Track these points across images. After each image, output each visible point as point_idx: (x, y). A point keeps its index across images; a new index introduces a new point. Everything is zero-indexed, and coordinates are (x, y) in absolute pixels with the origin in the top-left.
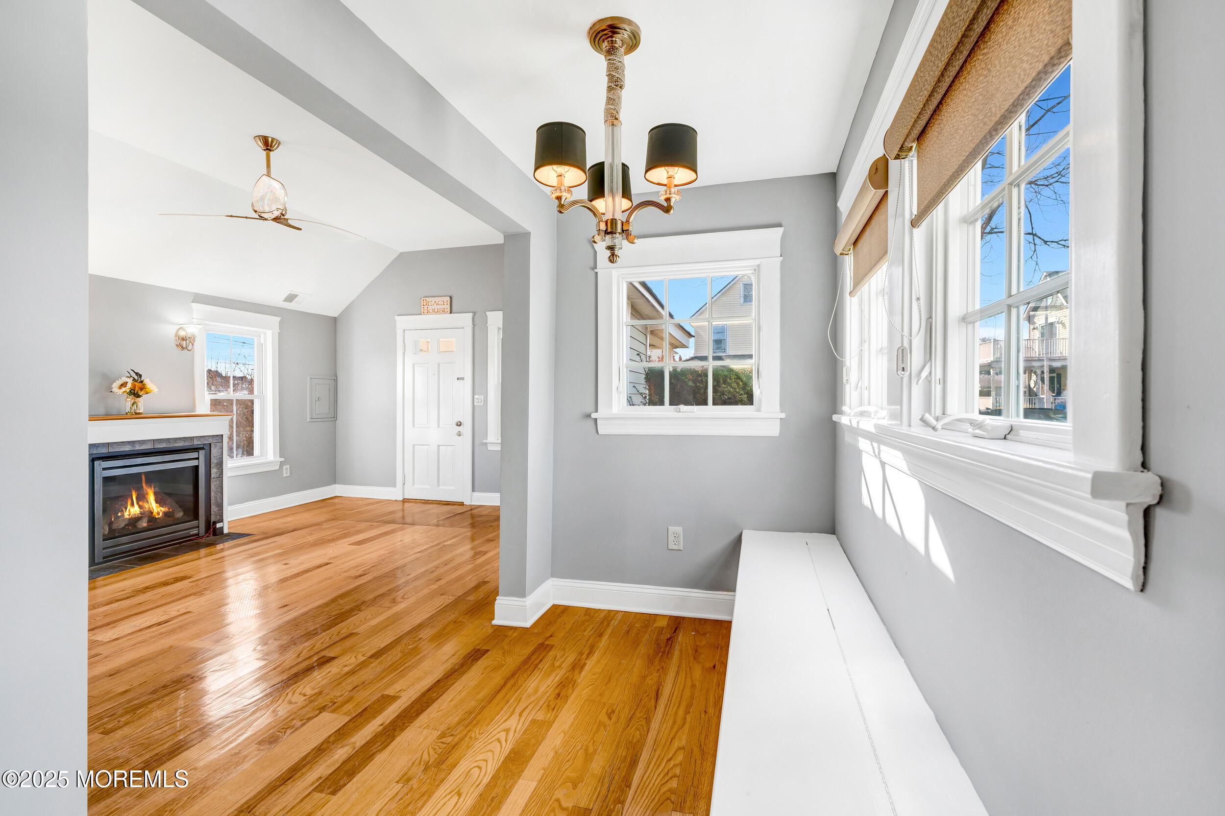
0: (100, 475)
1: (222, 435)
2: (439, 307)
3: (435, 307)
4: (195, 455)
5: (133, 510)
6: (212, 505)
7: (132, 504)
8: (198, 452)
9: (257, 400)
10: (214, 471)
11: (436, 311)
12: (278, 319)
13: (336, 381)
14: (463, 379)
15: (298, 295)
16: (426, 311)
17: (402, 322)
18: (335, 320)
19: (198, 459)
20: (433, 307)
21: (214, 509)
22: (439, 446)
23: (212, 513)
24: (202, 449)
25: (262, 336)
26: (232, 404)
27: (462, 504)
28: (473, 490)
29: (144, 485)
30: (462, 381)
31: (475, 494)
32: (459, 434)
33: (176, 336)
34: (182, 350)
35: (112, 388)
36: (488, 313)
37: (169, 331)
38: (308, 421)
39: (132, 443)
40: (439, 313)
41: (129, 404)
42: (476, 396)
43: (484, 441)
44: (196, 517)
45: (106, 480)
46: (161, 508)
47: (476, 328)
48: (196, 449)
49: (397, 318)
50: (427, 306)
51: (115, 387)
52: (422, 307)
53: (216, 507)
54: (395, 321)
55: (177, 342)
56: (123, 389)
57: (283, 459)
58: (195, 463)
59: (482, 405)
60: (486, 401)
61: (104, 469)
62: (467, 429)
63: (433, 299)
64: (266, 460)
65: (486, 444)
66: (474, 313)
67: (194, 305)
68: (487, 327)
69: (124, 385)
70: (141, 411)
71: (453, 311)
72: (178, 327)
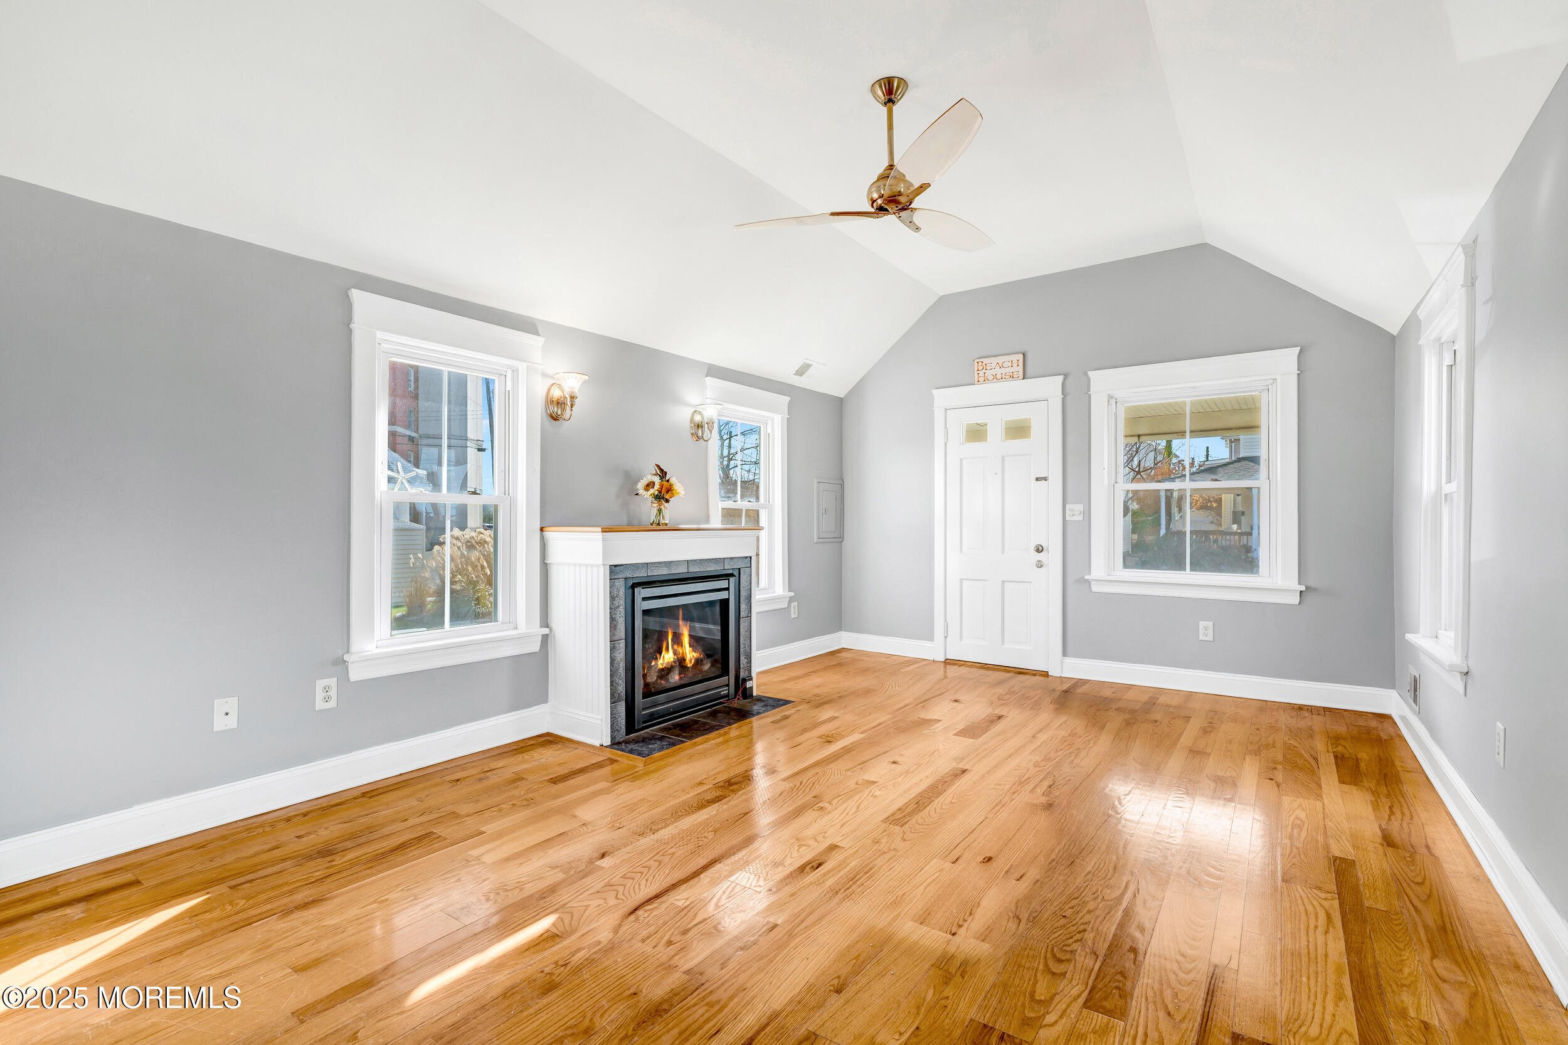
0: (641, 606)
1: (751, 557)
2: (1003, 371)
3: (998, 371)
4: (723, 584)
5: (667, 657)
6: (741, 655)
7: (667, 649)
8: (729, 579)
9: (764, 510)
10: (743, 607)
11: (999, 376)
12: (787, 399)
13: (842, 485)
14: (1045, 479)
15: (811, 365)
16: (981, 379)
17: (942, 398)
18: (841, 401)
19: (727, 589)
20: (993, 372)
21: (743, 660)
22: (1003, 582)
23: (741, 666)
24: (732, 575)
25: (769, 423)
26: (740, 516)
27: (1045, 674)
28: (1065, 654)
29: (681, 622)
30: (1043, 482)
31: (1067, 660)
32: (1040, 565)
33: (691, 423)
34: (697, 440)
35: (638, 490)
36: (1090, 374)
37: (682, 416)
38: (815, 541)
39: (668, 564)
40: (1004, 380)
41: (655, 511)
42: (1068, 507)
43: (1087, 577)
44: (725, 672)
45: (646, 612)
46: (694, 653)
47: (1069, 398)
48: (727, 576)
49: (935, 392)
50: (984, 371)
51: (641, 486)
52: (976, 372)
53: (745, 658)
54: (932, 397)
55: (693, 430)
56: (652, 491)
57: (792, 594)
58: (723, 595)
59: (1082, 519)
60: (1087, 513)
61: (644, 599)
62: (1053, 558)
63: (994, 360)
64: (773, 595)
65: (1088, 582)
66: (1066, 376)
67: (710, 381)
68: (1090, 395)
69: (650, 485)
70: (667, 522)
71: (1029, 373)
72: (693, 410)
